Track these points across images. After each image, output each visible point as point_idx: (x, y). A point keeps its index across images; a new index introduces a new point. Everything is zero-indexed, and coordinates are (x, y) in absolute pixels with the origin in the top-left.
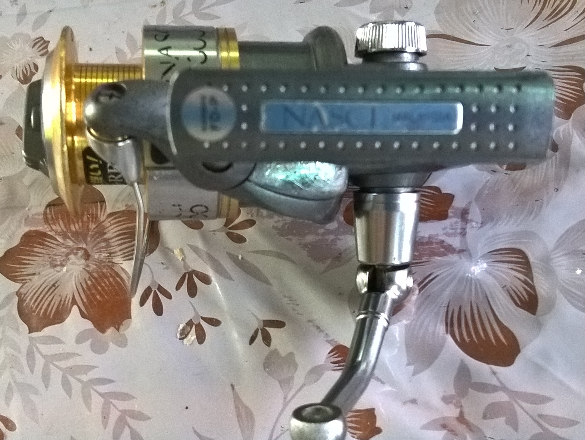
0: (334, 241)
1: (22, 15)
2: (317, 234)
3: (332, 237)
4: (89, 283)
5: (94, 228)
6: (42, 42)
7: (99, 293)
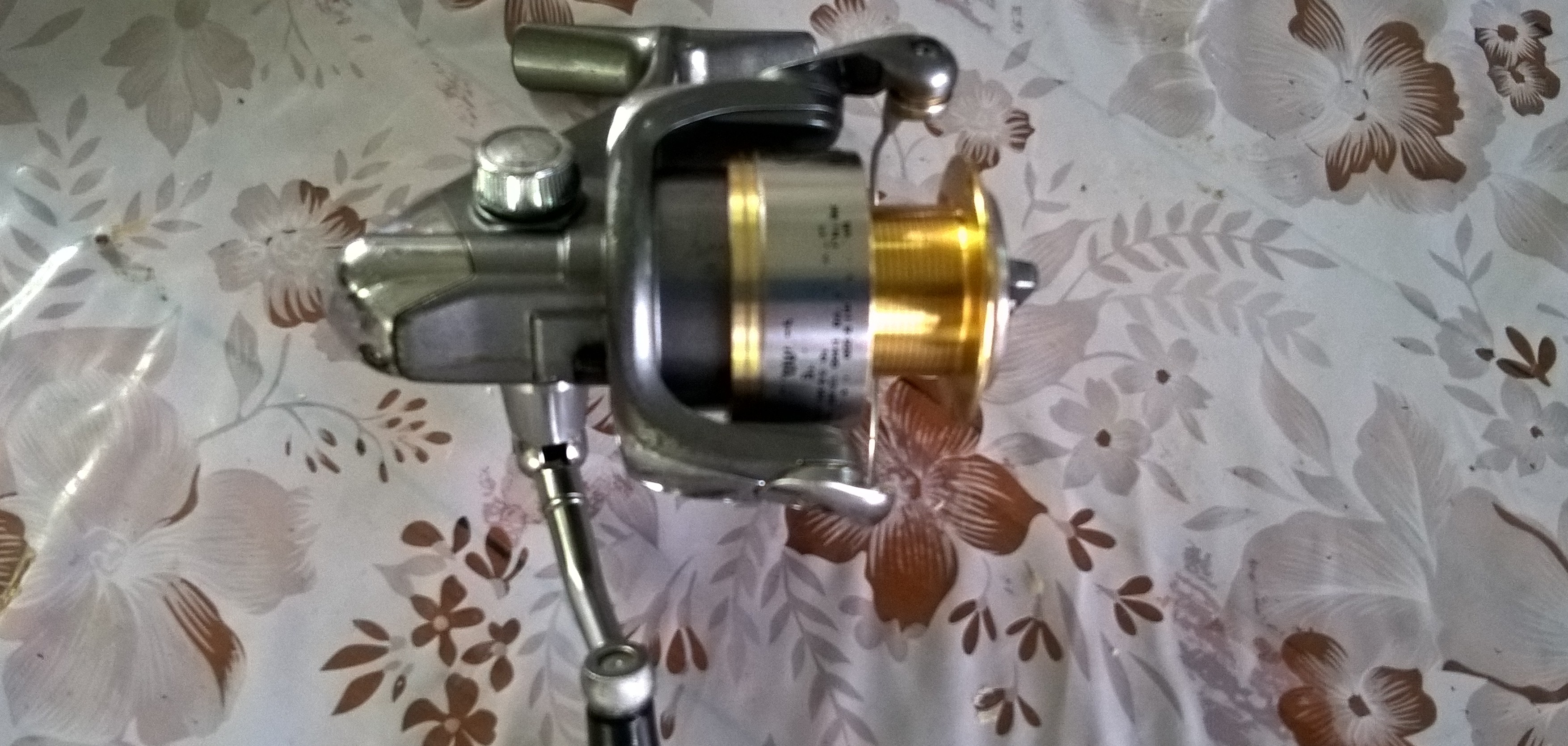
0: (1247, 726)
1: (1018, 57)
2: (1232, 698)
3: (1247, 717)
4: (899, 533)
5: (946, 460)
6: (1023, 123)
7: (905, 559)
